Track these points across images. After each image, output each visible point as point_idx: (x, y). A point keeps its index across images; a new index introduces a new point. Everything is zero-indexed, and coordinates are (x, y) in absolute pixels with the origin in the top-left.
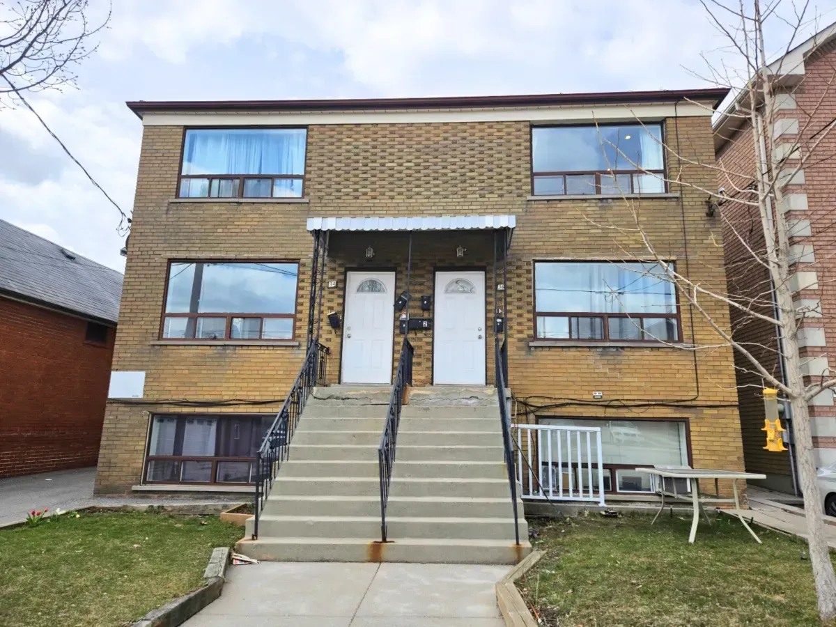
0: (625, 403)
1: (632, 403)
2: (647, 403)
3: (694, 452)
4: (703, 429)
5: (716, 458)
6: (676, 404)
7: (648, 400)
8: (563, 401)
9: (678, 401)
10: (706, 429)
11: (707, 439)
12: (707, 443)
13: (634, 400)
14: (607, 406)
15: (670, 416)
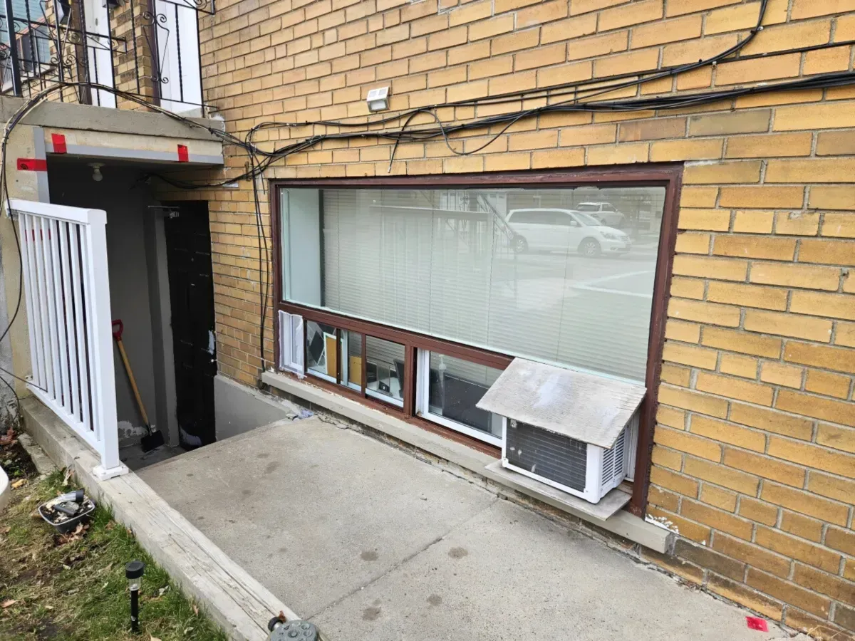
0: (446, 116)
1: (466, 115)
2: (514, 108)
3: (672, 330)
4: (745, 222)
5: (791, 378)
6: (630, 94)
7: (521, 96)
8: (308, 133)
9: (643, 78)
10: (760, 222)
11: (760, 274)
12: (749, 297)
13: (474, 103)
14: (400, 138)
15: (597, 158)
